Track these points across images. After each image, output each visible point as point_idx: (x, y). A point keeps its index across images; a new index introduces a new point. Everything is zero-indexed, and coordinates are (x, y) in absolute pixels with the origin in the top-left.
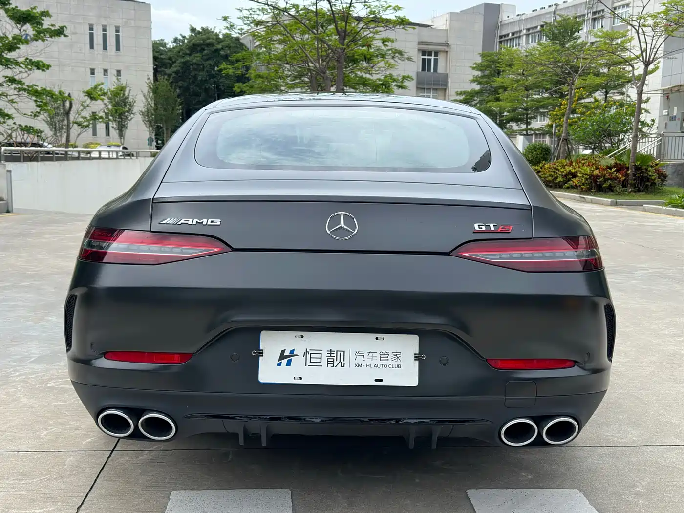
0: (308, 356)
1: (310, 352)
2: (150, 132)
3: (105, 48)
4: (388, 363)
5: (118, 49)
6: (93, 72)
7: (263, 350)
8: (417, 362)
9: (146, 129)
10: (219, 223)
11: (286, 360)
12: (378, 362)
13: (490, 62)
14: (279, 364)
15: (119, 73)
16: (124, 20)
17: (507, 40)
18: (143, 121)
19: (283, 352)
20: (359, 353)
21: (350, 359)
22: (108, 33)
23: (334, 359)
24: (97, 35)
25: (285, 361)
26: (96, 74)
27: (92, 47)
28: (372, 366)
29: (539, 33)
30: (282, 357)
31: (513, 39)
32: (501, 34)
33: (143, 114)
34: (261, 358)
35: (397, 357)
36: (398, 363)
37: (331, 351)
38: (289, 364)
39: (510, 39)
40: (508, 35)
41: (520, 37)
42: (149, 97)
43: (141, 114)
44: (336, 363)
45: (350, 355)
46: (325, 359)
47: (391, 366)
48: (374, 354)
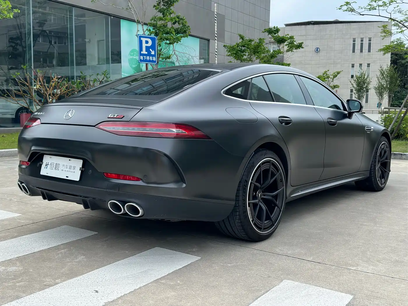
2: (379, 99)
3: (361, 51)
4: (71, 170)
5: (369, 51)
6: (353, 66)
7: (43, 162)
8: (80, 171)
9: (377, 97)
12: (68, 169)
15: (369, 65)
16: (374, 33)
18: (376, 93)
21: (61, 168)
22: (364, 42)
24: (357, 44)
26: (355, 67)
27: (354, 51)
28: (66, 171)
33: (376, 88)
35: (74, 168)
36: (74, 171)
37: (56, 164)
42: (380, 78)
43: (375, 88)
44: (57, 168)
45: (61, 166)
46: (54, 166)
47: (72, 172)
48: (67, 166)
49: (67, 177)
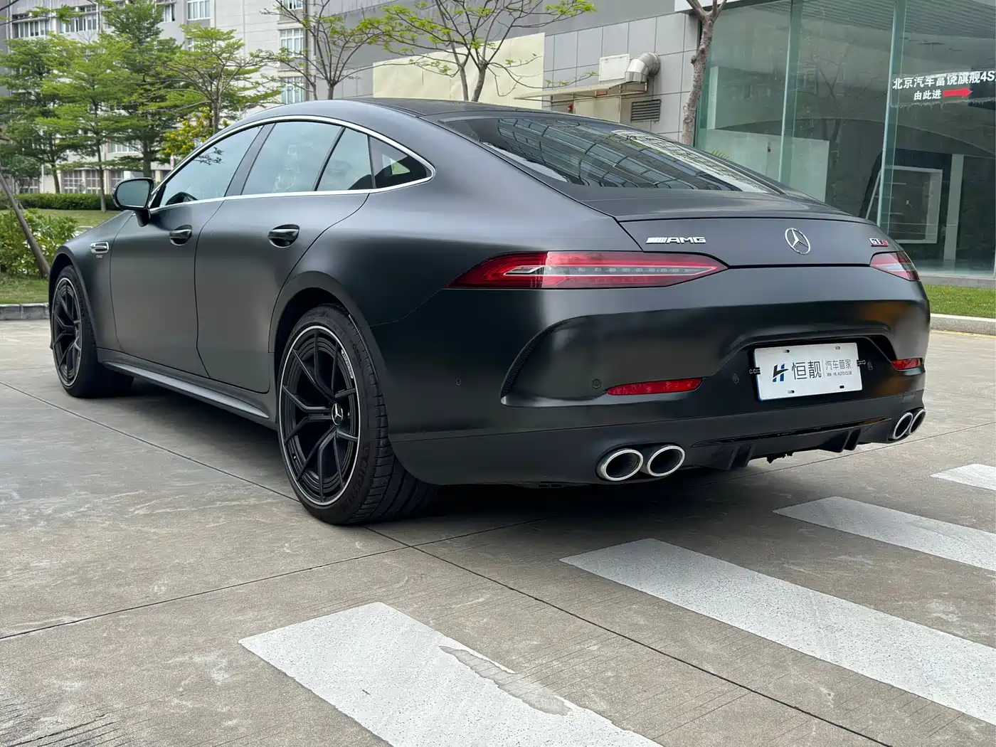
0: (796, 369)
1: (797, 365)
4: (844, 370)
7: (759, 368)
8: (859, 368)
10: (704, 241)
11: (779, 375)
12: (839, 370)
13: (27, 55)
14: (775, 380)
17: (26, 23)
19: (776, 367)
20: (828, 363)
21: (824, 369)
23: (814, 370)
25: (778, 377)
28: (837, 374)
29: (78, 19)
30: (776, 373)
31: (36, 22)
32: (15, 13)
34: (758, 376)
35: (848, 364)
36: (850, 369)
37: (811, 363)
38: (782, 379)
39: (31, 23)
40: (26, 15)
41: (46, 21)
44: (815, 373)
45: (823, 366)
46: (807, 370)
47: (846, 373)
48: (837, 363)
49: (842, 387)
